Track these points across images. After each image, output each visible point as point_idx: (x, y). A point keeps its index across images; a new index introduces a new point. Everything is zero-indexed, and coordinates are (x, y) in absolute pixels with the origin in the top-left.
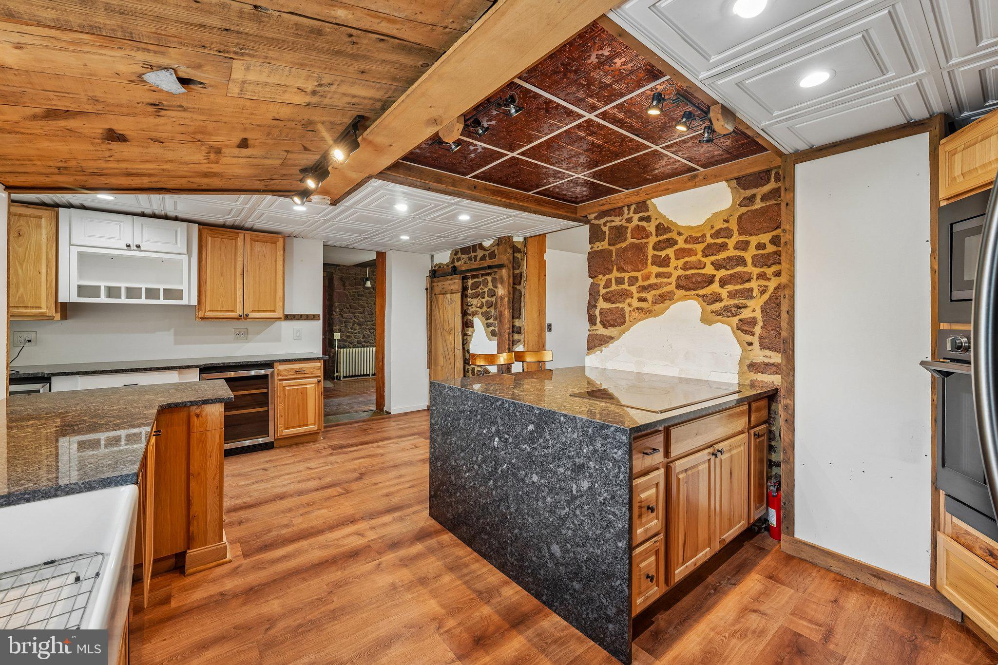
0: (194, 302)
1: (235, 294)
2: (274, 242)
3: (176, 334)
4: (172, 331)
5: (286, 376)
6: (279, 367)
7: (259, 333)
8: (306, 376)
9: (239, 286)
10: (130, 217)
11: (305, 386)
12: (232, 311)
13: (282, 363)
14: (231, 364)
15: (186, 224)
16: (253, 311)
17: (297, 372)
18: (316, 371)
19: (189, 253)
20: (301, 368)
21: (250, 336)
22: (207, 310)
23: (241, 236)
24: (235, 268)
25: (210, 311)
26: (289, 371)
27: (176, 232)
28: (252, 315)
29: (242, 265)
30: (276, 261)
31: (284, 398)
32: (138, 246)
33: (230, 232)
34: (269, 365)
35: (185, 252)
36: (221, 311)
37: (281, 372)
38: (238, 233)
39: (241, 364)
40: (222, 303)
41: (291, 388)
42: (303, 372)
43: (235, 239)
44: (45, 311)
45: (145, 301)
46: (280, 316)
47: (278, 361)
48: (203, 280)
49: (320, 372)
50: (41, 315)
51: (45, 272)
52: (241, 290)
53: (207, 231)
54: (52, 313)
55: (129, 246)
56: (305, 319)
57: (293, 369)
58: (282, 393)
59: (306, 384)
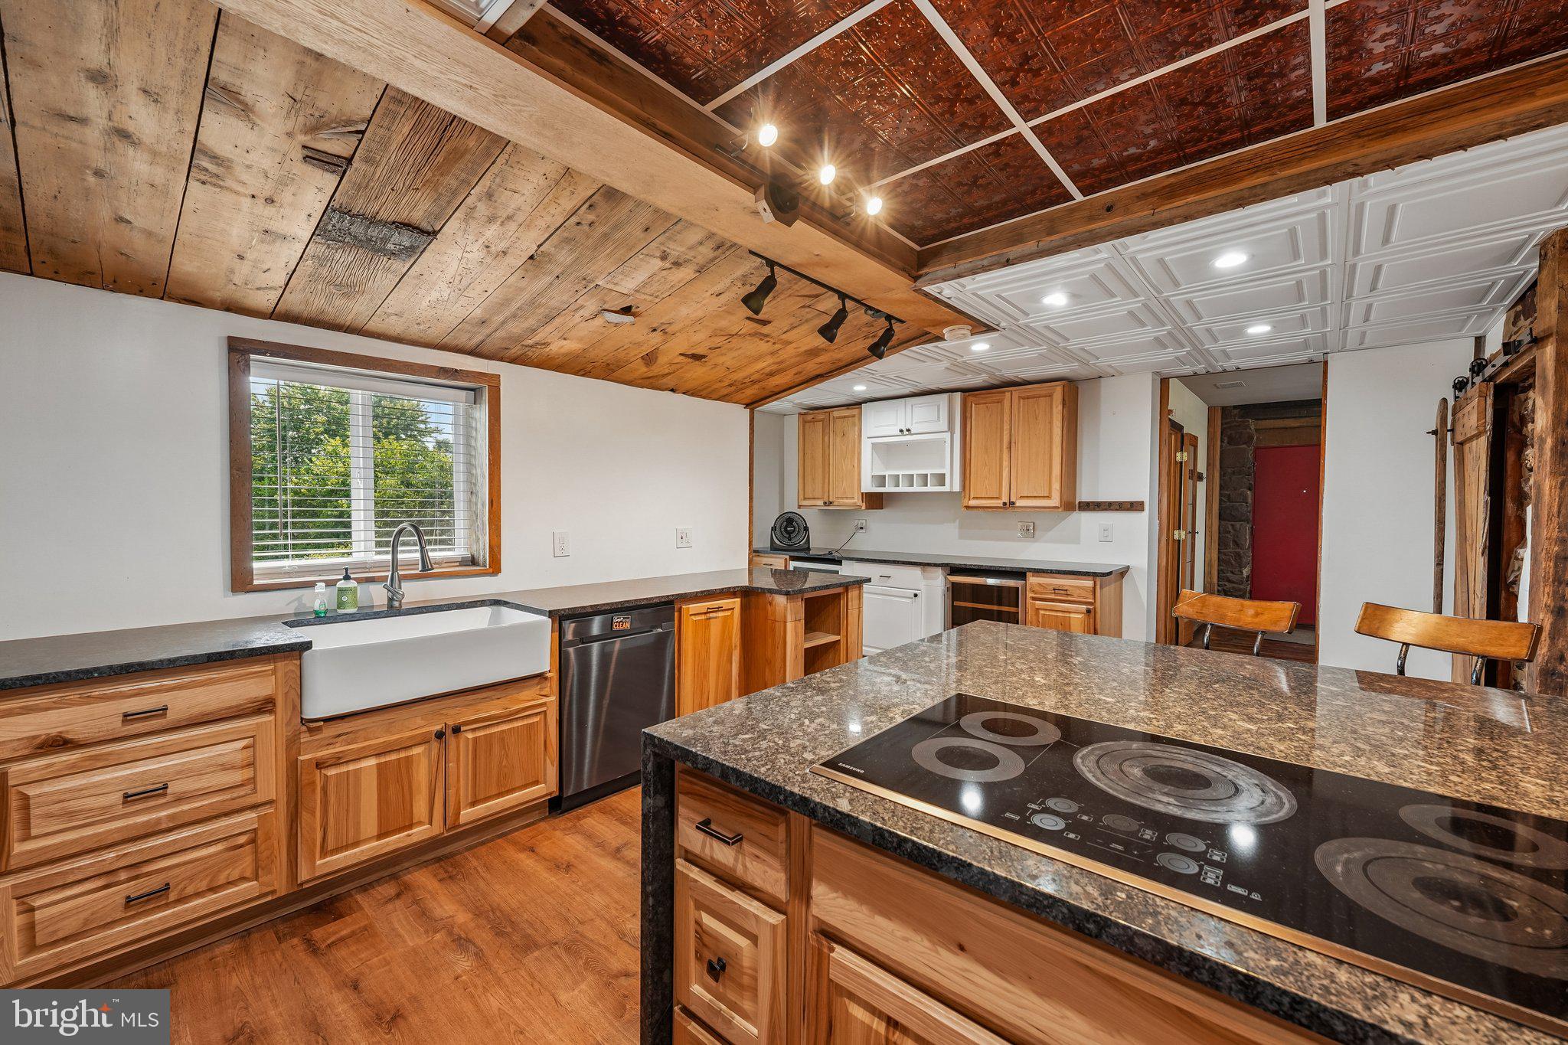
0: (957, 488)
1: (1001, 475)
2: (1051, 395)
3: (961, 527)
5: (1041, 593)
6: (1032, 580)
7: (1049, 529)
8: (1070, 598)
9: (1005, 464)
10: (903, 400)
11: (1067, 615)
12: (997, 498)
13: (1036, 574)
15: (946, 396)
16: (1021, 497)
17: (1057, 590)
18: (1085, 594)
19: (951, 428)
20: (1063, 586)
21: (1037, 533)
22: (972, 496)
23: (1008, 395)
24: (1001, 441)
25: (974, 498)
26: (1045, 588)
27: (939, 406)
28: (1020, 503)
29: (1009, 435)
30: (1051, 423)
32: (908, 430)
33: (998, 393)
34: (1020, 574)
35: (946, 429)
36: (985, 498)
37: (1033, 586)
38: (1004, 391)
39: (983, 568)
40: (986, 488)
41: (1048, 613)
42: (1064, 592)
43: (1000, 402)
44: (856, 500)
45: (916, 489)
46: (1058, 505)
47: (1030, 570)
48: (968, 461)
49: (1092, 596)
50: (855, 505)
51: (856, 465)
52: (1008, 469)
53: (971, 399)
54: (860, 503)
55: (901, 431)
56: (1117, 510)
57: (1051, 585)
58: (1034, 617)
59: (1070, 612)
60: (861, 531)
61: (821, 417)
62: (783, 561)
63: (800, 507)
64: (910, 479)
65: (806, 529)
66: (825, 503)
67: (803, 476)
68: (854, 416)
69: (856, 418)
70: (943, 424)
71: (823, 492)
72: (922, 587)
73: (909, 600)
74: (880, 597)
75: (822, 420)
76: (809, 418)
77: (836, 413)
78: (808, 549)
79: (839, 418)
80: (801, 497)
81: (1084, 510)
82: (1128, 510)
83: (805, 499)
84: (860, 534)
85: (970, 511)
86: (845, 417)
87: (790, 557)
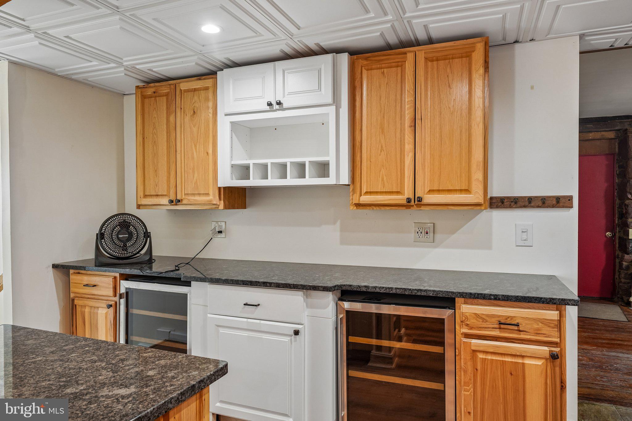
0: (345, 179)
1: (402, 161)
2: (468, 55)
4: (338, 223)
5: (480, 328)
6: (465, 308)
7: (453, 232)
8: (523, 336)
9: (408, 147)
10: (272, 64)
11: (520, 361)
12: (398, 193)
13: (470, 300)
14: (378, 290)
15: (329, 57)
16: (431, 191)
17: (502, 324)
18: (546, 330)
19: (336, 101)
20: (512, 318)
21: (438, 236)
22: (364, 190)
23: (410, 56)
24: (402, 117)
25: (367, 193)
26: (484, 320)
27: (320, 71)
28: (429, 199)
29: (413, 109)
30: (470, 92)
31: (475, 376)
32: (279, 104)
33: (395, 54)
34: (446, 301)
35: (330, 100)
36: (381, 193)
37: (467, 318)
38: (405, 53)
39: (394, 291)
40: (383, 180)
41: (489, 357)
42: (516, 328)
43: (401, 65)
44: (211, 197)
45: (291, 181)
46: (481, 200)
47: (463, 295)
48: (358, 144)
49: (557, 334)
50: (210, 203)
51: (210, 151)
52: (411, 155)
53: (362, 62)
54: (216, 201)
55: (270, 104)
56: (538, 207)
57: (493, 316)
58: (469, 364)
59: (523, 357)
60: (220, 235)
61: (165, 90)
62: (110, 281)
63: (139, 206)
64: (282, 169)
65: (147, 235)
66: (171, 202)
67: (143, 167)
68: (207, 89)
69: (211, 90)
70: (327, 95)
71: (169, 186)
72: (306, 321)
73: (286, 339)
74: (246, 334)
75: (167, 95)
76: (150, 92)
77: (184, 86)
78: (150, 261)
79: (186, 91)
80: (141, 194)
81: (498, 207)
82: (553, 206)
83: (145, 196)
84: (218, 240)
85: (362, 211)
86: (195, 90)
87: (121, 275)
